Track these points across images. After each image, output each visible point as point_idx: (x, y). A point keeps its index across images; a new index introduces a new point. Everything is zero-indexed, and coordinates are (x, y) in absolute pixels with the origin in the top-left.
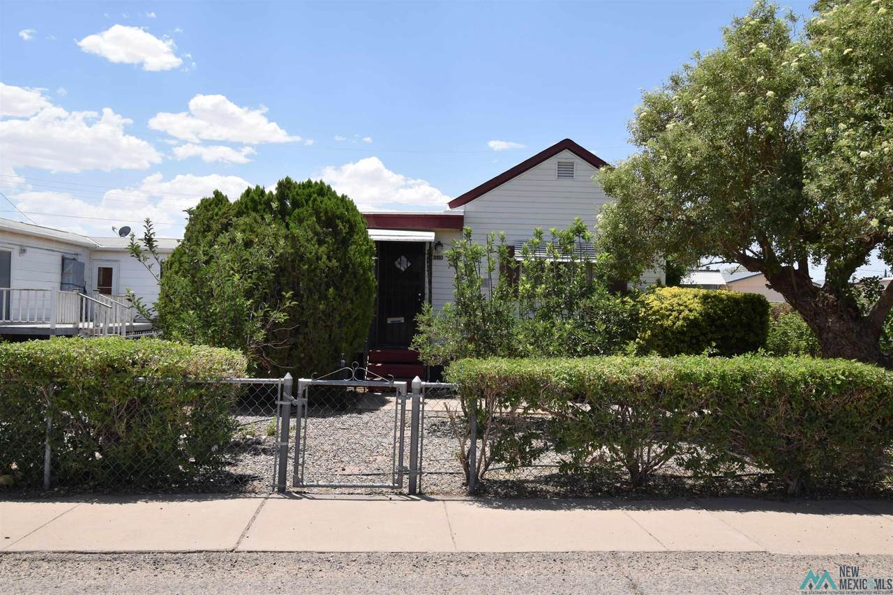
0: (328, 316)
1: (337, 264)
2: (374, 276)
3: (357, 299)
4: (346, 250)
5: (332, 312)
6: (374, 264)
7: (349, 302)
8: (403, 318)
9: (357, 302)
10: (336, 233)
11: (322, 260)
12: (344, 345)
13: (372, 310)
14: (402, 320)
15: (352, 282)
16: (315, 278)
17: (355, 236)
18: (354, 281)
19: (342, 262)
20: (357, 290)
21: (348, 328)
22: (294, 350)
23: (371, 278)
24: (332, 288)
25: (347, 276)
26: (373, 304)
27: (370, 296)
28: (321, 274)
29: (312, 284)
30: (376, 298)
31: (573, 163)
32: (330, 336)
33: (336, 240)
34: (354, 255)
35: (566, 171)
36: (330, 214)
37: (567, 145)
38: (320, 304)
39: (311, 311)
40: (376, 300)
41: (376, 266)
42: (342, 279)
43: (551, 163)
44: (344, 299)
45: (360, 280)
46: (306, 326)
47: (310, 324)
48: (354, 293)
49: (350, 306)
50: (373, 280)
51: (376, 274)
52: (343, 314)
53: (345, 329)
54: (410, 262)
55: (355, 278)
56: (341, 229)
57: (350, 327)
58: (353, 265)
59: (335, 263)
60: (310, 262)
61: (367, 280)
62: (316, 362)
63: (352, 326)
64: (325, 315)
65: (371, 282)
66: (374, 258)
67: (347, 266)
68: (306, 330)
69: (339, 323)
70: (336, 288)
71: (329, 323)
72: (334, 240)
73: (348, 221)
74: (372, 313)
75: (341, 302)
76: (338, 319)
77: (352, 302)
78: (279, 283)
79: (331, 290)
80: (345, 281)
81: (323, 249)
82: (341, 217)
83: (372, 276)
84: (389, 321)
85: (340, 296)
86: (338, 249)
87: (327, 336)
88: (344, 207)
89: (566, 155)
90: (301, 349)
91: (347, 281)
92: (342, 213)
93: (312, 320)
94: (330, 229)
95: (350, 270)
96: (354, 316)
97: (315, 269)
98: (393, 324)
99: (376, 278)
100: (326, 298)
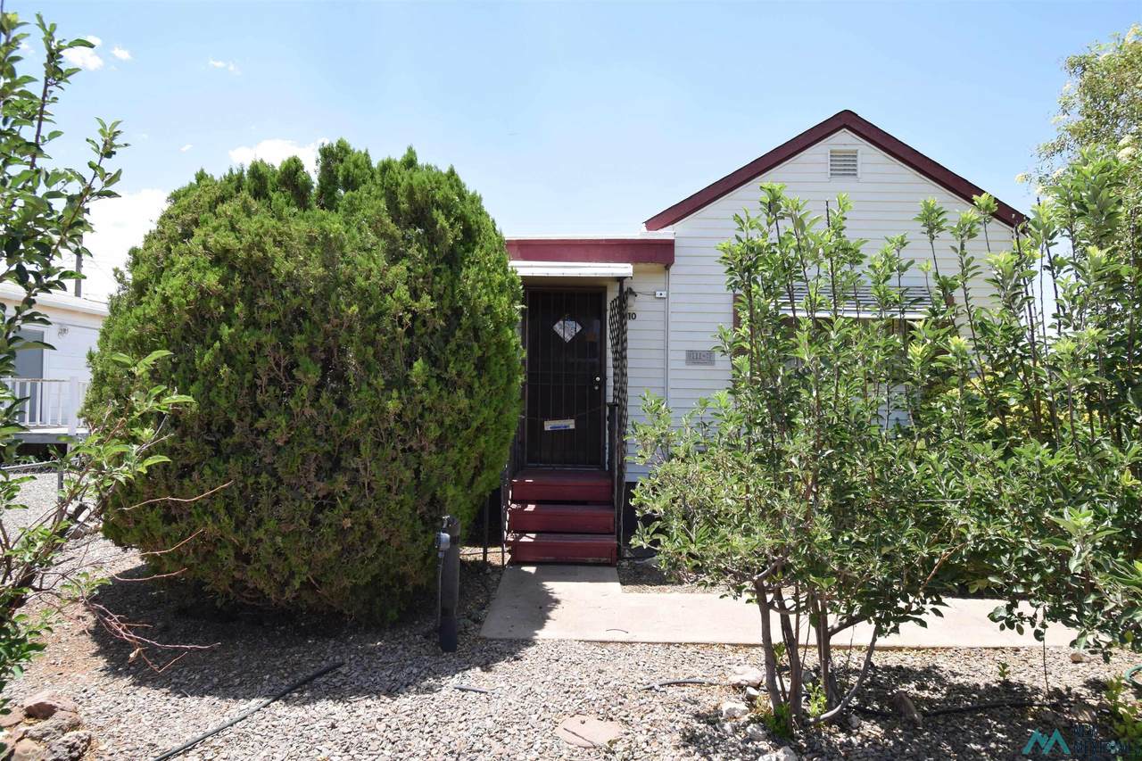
0: (413, 426)
1: (431, 305)
2: (519, 339)
3: (482, 386)
4: (456, 275)
5: (421, 416)
6: (520, 318)
7: (461, 392)
8: (573, 421)
9: (483, 392)
10: (432, 237)
11: (396, 294)
12: (451, 491)
13: (515, 410)
14: (571, 424)
15: (470, 348)
16: (379, 337)
17: (477, 250)
18: (476, 345)
19: (446, 302)
20: (482, 365)
21: (461, 450)
22: (326, 512)
23: (513, 342)
24: (420, 360)
25: (458, 333)
26: (517, 395)
27: (510, 381)
28: (394, 327)
29: (370, 350)
30: (523, 384)
31: (856, 151)
32: (417, 472)
33: (431, 251)
34: (474, 288)
35: (844, 166)
36: (418, 196)
37: (847, 121)
38: (390, 398)
39: (365, 416)
40: (523, 390)
41: (524, 321)
42: (447, 342)
43: (819, 152)
44: (449, 385)
45: (488, 347)
46: (357, 452)
47: (365, 449)
48: (475, 373)
49: (464, 403)
50: (517, 348)
51: (523, 334)
52: (448, 421)
53: (453, 455)
54: (581, 325)
55: (477, 338)
56: (443, 228)
57: (466, 449)
58: (473, 311)
59: (427, 302)
60: (365, 297)
61: (503, 347)
62: (384, 537)
63: (471, 446)
64: (406, 425)
65: (512, 351)
66: (519, 307)
67: (457, 312)
68: (355, 463)
69: (440, 442)
70: (433, 361)
71: (414, 443)
72: (425, 251)
73: (462, 218)
74: (515, 414)
75: (444, 393)
76: (434, 432)
77: (470, 392)
78: (290, 350)
79: (418, 365)
80: (452, 345)
81: (400, 269)
82: (447, 208)
83: (514, 337)
84: (549, 425)
85: (439, 378)
86: (436, 272)
87: (408, 474)
88: (452, 187)
89: (844, 140)
90: (343, 507)
91: (459, 346)
92: (446, 198)
93: (369, 437)
94: (419, 230)
95: (464, 320)
96: (475, 425)
97: (380, 315)
98: (556, 433)
99: (523, 343)
100: (405, 383)
